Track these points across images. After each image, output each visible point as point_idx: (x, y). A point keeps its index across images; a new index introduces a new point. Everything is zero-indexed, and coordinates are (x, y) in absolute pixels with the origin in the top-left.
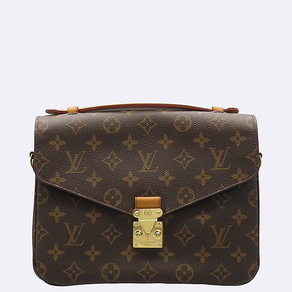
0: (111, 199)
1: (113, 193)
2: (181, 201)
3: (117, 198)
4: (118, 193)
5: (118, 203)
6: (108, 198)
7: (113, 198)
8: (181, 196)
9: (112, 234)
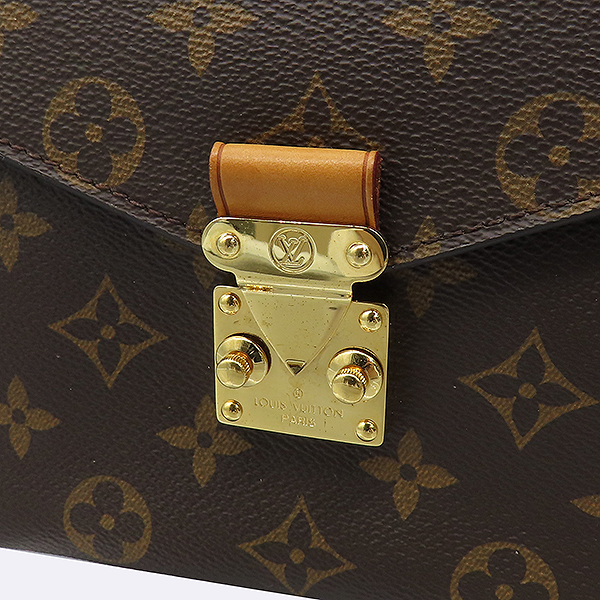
0: (84, 141)
1: (94, 104)
2: (520, 188)
3: (119, 136)
4: (123, 104)
5: (124, 166)
6: (68, 134)
7: (94, 133)
8: (527, 153)
9: (108, 332)
